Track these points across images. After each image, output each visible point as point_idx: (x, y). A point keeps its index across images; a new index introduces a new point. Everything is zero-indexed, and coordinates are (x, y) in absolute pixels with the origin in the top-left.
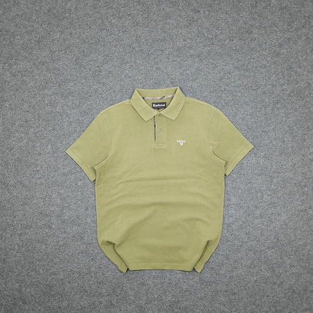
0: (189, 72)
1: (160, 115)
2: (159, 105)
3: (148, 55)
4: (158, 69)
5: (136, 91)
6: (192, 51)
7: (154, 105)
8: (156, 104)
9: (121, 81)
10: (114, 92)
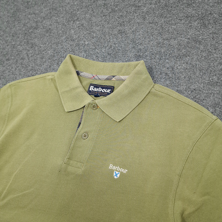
0: (174, 42)
1: (95, 107)
2: (100, 90)
3: (113, 11)
4: (120, 32)
5: (68, 58)
6: (190, 10)
7: (92, 88)
8: (96, 86)
9: (57, 44)
10: (42, 58)
